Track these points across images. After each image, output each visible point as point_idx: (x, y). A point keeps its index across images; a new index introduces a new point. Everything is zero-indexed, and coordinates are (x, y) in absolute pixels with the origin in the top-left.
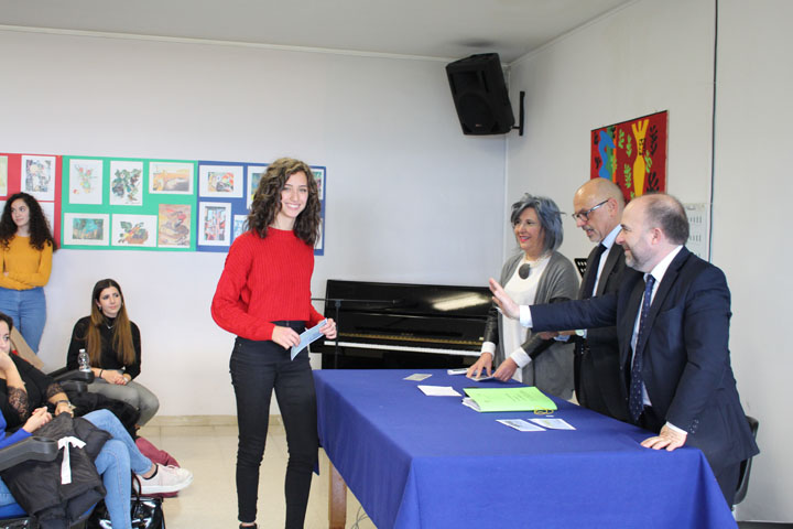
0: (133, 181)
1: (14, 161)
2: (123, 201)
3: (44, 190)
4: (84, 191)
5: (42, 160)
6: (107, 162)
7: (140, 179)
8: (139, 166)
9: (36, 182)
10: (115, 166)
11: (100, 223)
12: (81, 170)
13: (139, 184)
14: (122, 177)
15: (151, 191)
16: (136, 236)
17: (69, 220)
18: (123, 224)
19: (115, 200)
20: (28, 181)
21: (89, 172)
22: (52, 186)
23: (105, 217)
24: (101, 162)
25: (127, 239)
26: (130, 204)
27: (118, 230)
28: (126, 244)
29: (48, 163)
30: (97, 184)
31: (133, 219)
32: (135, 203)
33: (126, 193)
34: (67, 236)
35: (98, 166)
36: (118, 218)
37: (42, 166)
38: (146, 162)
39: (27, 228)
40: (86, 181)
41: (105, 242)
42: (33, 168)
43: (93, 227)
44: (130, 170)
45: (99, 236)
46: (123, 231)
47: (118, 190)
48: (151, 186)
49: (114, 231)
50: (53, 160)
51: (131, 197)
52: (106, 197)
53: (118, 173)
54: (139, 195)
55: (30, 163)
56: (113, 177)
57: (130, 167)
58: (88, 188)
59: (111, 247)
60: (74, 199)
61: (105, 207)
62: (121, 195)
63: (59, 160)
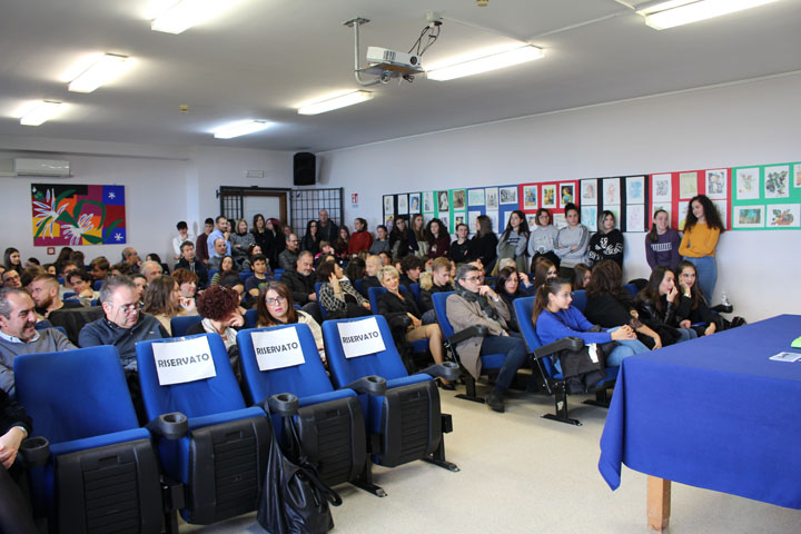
0: (781, 180)
1: (701, 175)
2: (775, 195)
3: (720, 192)
4: (747, 191)
5: (718, 172)
6: (762, 168)
7: (787, 178)
8: (786, 168)
9: (715, 186)
10: (768, 171)
11: (758, 212)
12: (744, 176)
13: (786, 182)
14: (774, 178)
15: (795, 186)
16: (784, 220)
17: (736, 211)
18: (775, 212)
19: (768, 195)
20: (709, 187)
21: (749, 177)
22: (725, 189)
23: (762, 207)
24: (758, 169)
25: (778, 222)
26: (780, 196)
27: (771, 216)
28: (777, 225)
29: (722, 173)
30: (755, 184)
31: (782, 208)
32: (783, 196)
33: (776, 189)
34: (736, 223)
35: (755, 173)
36: (771, 208)
37: (718, 177)
38: (791, 165)
39: (703, 218)
40: (747, 183)
41: (761, 225)
42: (713, 178)
43: (754, 215)
44: (779, 171)
45: (758, 221)
46: (774, 216)
47: (771, 187)
48: (795, 182)
49: (768, 217)
50: (725, 171)
51: (779, 192)
52: (762, 193)
53: (770, 176)
54: (786, 190)
55: (710, 175)
56: (767, 179)
57: (779, 170)
58: (749, 188)
59: (766, 228)
60: (740, 196)
61: (762, 200)
62: (773, 191)
63: (729, 170)
